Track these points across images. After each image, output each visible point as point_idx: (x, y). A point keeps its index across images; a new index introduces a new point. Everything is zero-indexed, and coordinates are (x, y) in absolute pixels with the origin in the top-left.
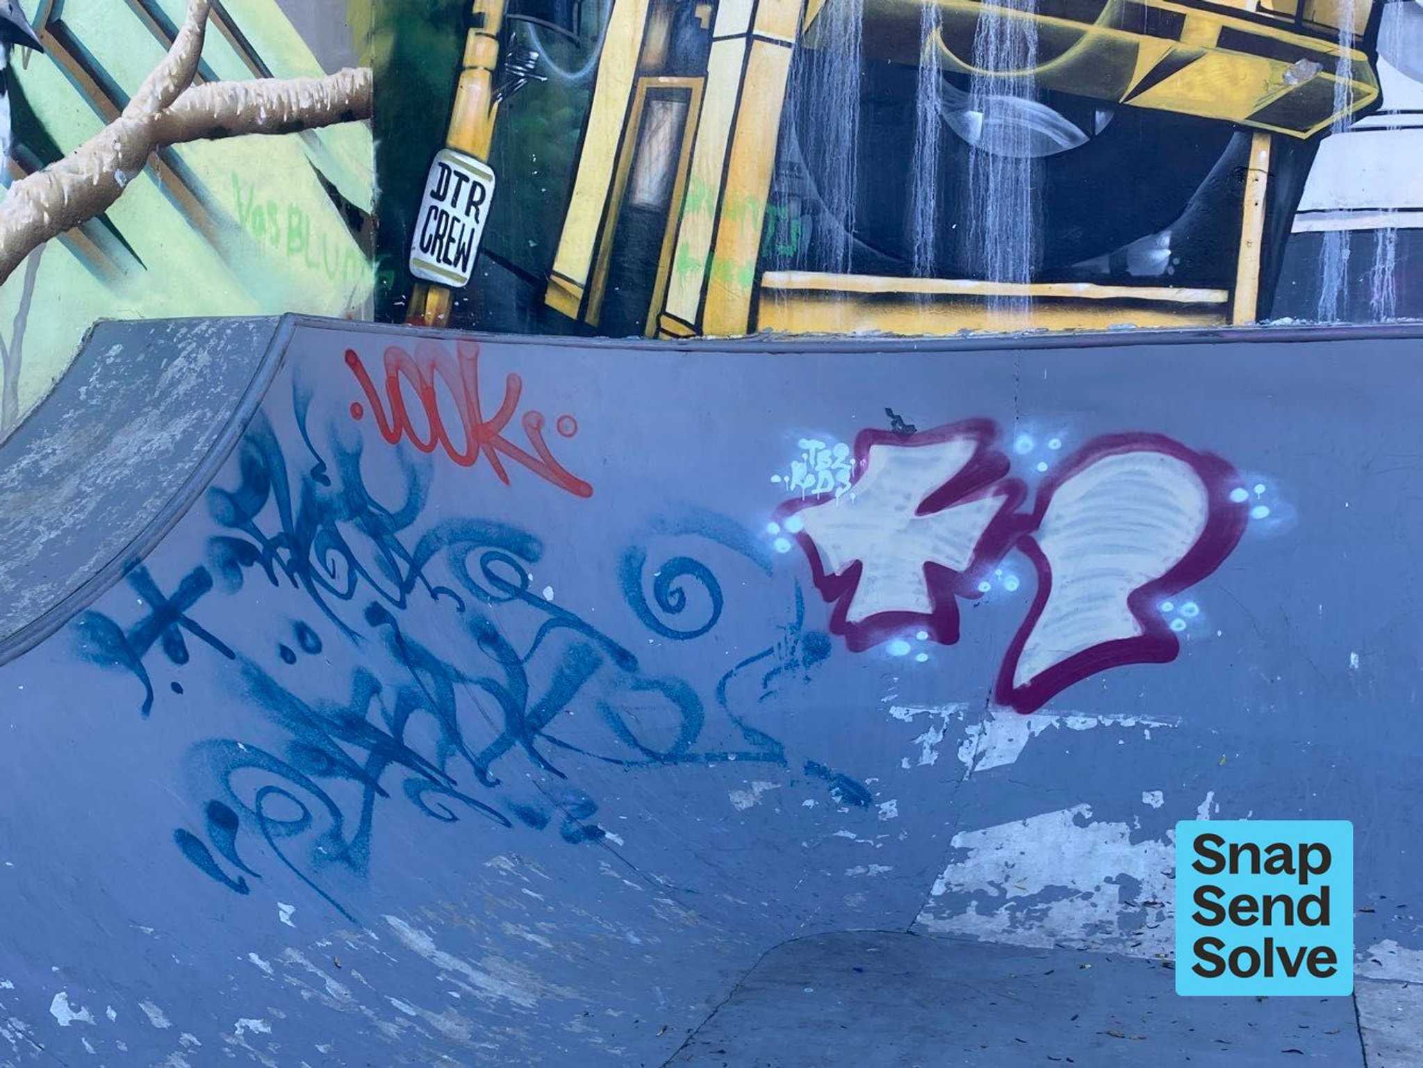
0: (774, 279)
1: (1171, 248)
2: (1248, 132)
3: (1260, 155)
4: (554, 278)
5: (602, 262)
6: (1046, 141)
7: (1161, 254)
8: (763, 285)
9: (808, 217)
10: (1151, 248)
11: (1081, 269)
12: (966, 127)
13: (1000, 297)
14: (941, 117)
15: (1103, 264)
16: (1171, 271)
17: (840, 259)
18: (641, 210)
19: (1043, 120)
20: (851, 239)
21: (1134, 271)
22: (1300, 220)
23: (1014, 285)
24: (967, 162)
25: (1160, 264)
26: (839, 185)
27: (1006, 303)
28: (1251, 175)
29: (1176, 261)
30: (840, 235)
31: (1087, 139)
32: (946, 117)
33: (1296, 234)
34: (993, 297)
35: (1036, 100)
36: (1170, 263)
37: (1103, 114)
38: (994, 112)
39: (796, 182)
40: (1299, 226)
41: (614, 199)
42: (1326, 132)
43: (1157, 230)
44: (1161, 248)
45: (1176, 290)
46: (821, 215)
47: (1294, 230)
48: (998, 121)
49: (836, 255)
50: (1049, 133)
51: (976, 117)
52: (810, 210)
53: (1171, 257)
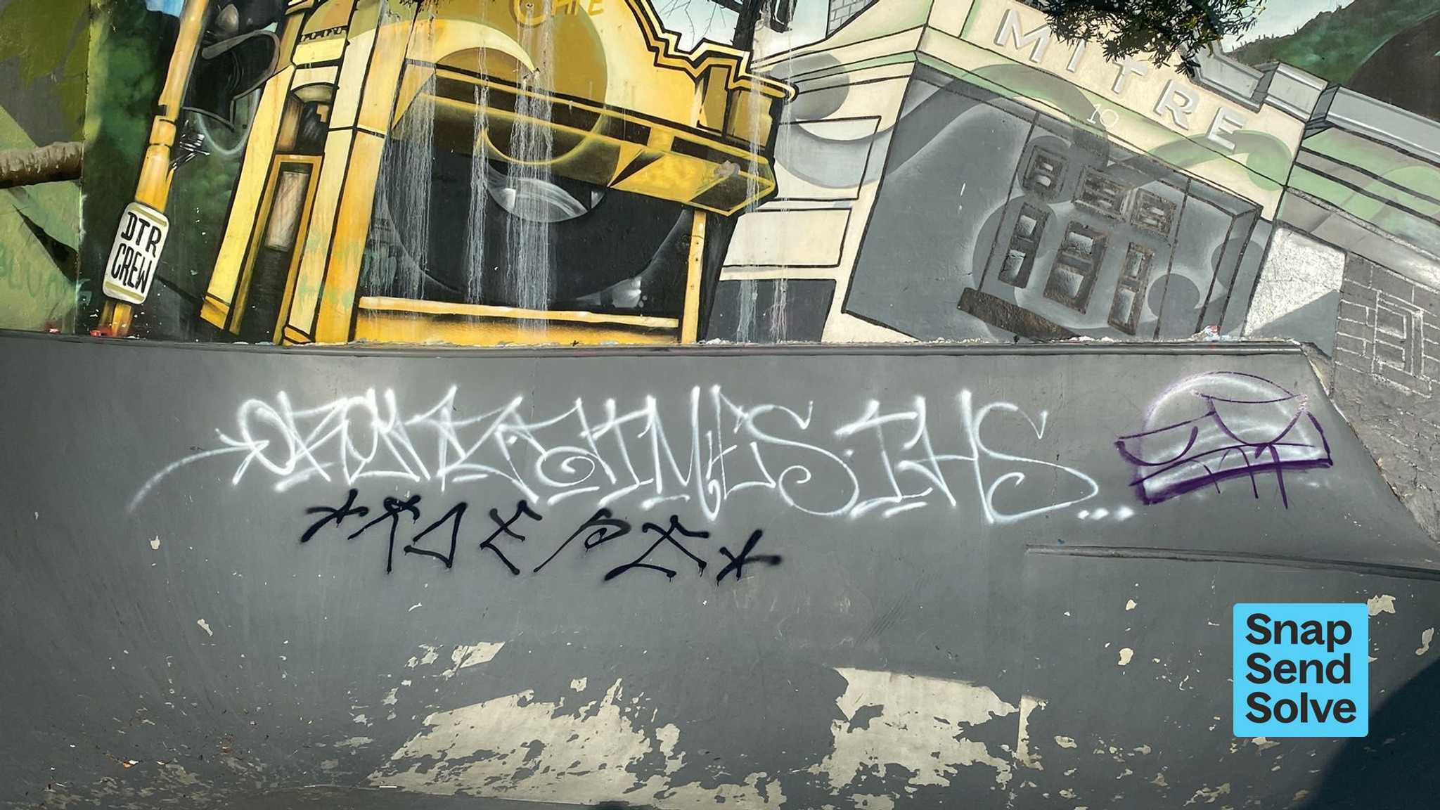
0: (368, 302)
1: (641, 289)
2: (692, 210)
3: (699, 227)
4: (207, 298)
5: (244, 287)
6: (557, 211)
7: (634, 292)
8: (360, 306)
9: (393, 259)
10: (629, 289)
11: (582, 302)
12: (504, 199)
13: (527, 319)
14: (487, 191)
15: (597, 299)
16: (642, 305)
17: (416, 289)
18: (273, 250)
19: (557, 197)
20: (424, 275)
21: (617, 304)
22: (725, 271)
23: (536, 311)
24: (505, 224)
25: (633, 300)
26: (416, 236)
27: (530, 323)
28: (694, 240)
29: (645, 298)
30: (416, 272)
31: (586, 211)
32: (491, 191)
33: (723, 281)
34: (522, 319)
35: (552, 182)
36: (641, 299)
37: (596, 194)
38: (524, 189)
39: (385, 233)
40: (724, 276)
41: (254, 242)
42: (741, 212)
43: (632, 277)
44: (634, 289)
45: (645, 318)
46: (403, 257)
47: (721, 279)
48: (526, 196)
49: (414, 286)
50: (560, 205)
51: (511, 192)
52: (396, 253)
53: (641, 295)
